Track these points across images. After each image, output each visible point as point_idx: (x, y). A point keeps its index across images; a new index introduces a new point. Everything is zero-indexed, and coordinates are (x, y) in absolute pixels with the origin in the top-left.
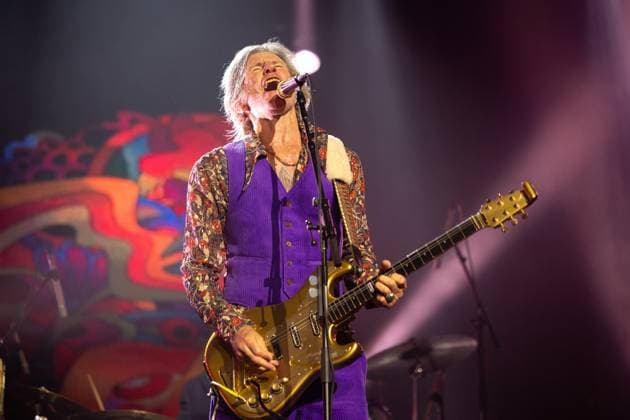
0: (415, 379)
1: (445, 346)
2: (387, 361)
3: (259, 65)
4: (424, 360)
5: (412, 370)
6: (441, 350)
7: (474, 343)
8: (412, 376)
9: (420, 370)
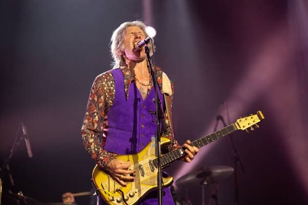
0: (203, 187)
1: (218, 171)
2: (189, 179)
3: (132, 33)
4: (208, 178)
5: (202, 183)
6: (216, 173)
7: (232, 170)
8: (202, 186)
9: (206, 183)
